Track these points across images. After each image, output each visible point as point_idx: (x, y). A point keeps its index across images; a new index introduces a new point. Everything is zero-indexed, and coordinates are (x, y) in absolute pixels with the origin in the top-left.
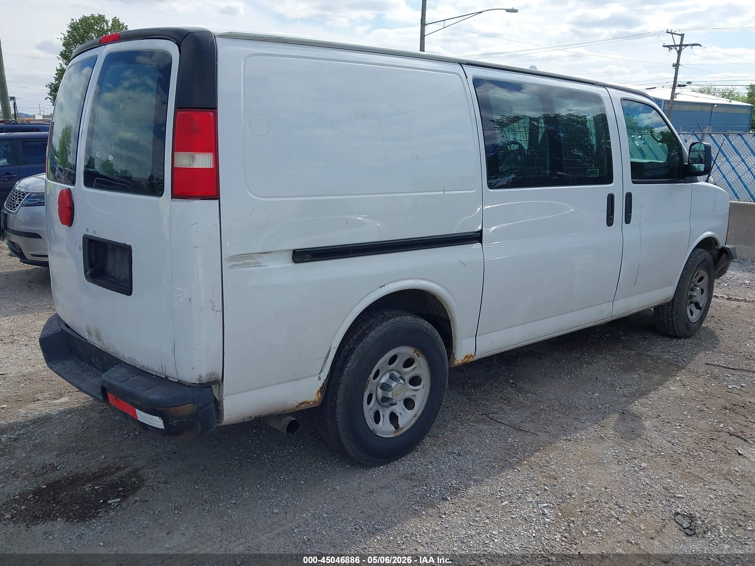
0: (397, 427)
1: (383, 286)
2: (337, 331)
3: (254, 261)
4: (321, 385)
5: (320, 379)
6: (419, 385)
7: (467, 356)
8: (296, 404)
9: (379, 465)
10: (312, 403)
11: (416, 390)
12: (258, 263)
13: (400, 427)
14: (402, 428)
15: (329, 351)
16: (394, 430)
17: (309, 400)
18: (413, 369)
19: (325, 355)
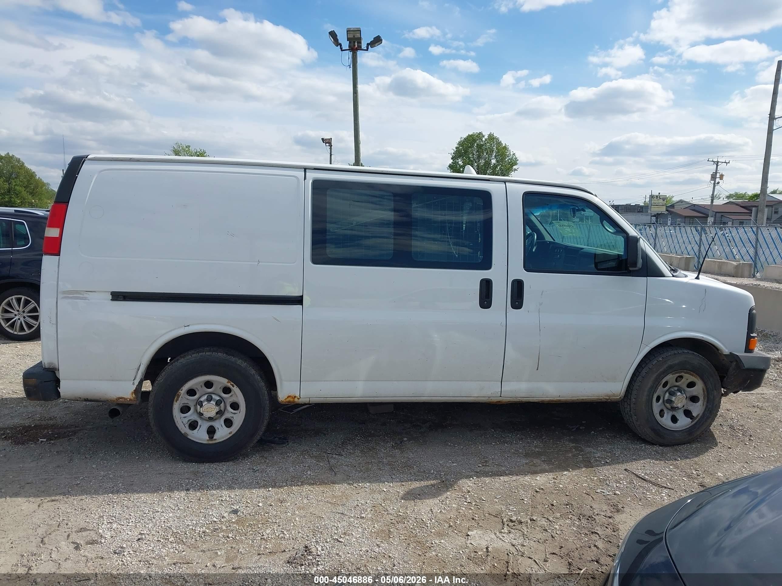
0: (211, 438)
1: (188, 326)
2: (144, 352)
3: (82, 296)
4: (134, 389)
5: (134, 384)
6: (237, 410)
7: (289, 396)
8: (115, 398)
9: (192, 462)
10: (129, 400)
11: (235, 413)
12: (84, 297)
13: (214, 438)
14: (216, 439)
15: (140, 366)
16: (208, 439)
17: (125, 397)
18: (231, 396)
19: (137, 367)
